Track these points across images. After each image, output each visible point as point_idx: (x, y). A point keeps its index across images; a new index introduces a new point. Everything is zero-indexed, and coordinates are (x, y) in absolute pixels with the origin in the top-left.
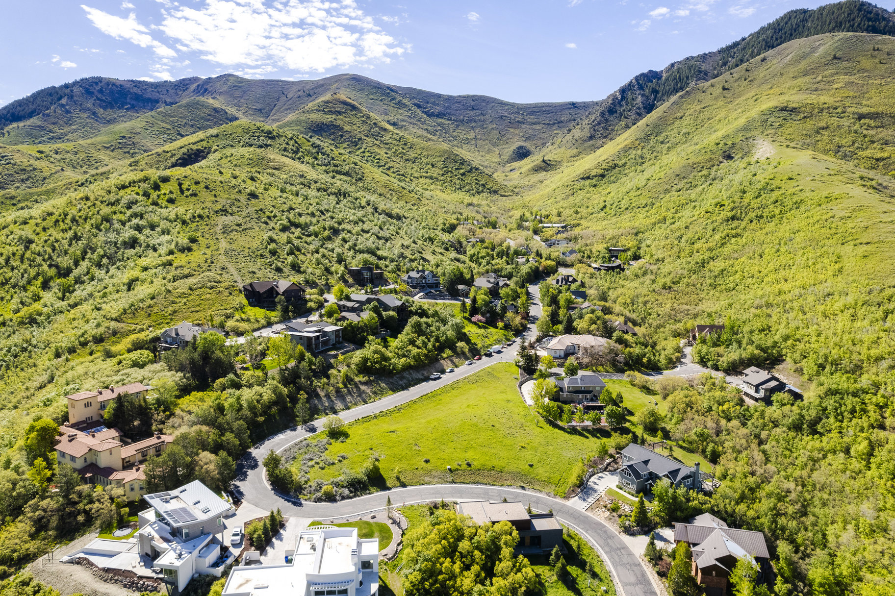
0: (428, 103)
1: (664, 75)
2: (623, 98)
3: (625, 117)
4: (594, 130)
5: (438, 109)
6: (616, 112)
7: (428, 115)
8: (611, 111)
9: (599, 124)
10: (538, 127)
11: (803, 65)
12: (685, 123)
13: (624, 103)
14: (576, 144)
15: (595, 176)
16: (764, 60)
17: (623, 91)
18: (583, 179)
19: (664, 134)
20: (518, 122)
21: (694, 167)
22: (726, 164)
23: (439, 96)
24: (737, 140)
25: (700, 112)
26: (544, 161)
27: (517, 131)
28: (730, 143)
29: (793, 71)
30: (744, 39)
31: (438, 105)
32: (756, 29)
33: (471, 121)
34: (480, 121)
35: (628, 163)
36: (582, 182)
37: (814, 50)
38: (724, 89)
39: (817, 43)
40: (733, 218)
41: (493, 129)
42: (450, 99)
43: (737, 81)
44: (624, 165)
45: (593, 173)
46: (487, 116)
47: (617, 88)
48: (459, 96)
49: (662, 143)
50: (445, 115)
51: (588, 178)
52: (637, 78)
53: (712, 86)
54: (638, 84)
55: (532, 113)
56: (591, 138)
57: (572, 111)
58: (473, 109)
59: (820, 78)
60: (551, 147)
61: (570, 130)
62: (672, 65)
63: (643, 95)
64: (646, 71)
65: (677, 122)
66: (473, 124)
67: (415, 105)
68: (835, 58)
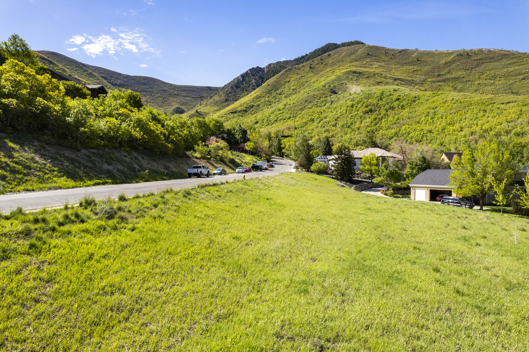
0: (112, 77)
1: (266, 70)
2: (243, 80)
3: (246, 91)
4: (228, 96)
5: (119, 82)
6: (240, 87)
7: (112, 85)
8: (237, 87)
9: (231, 93)
10: (188, 99)
11: (353, 57)
12: (292, 84)
13: (244, 83)
14: (217, 104)
15: (241, 111)
16: (329, 55)
17: (243, 76)
18: (232, 113)
19: (280, 90)
20: (175, 94)
21: (314, 97)
22: (334, 96)
23: (120, 74)
24: (336, 85)
25: (300, 79)
26: (197, 112)
27: (175, 100)
28: (332, 85)
29: (348, 59)
30: (307, 55)
31: (119, 79)
32: (313, 50)
33: (143, 91)
34: (149, 91)
35: (261, 104)
36: (232, 115)
37: (356, 51)
38: (311, 68)
39: (357, 48)
40: (371, 111)
41: (158, 97)
42: (127, 77)
43: (317, 64)
44: (259, 105)
45: (239, 109)
46: (154, 89)
47: (239, 75)
48: (135, 76)
49: (280, 94)
50: (124, 86)
51: (235, 112)
52: (250, 70)
53: (303, 66)
54: (252, 73)
55: (184, 91)
56: (226, 100)
57: (209, 91)
58: (144, 84)
59: (365, 62)
60: (200, 106)
61: (212, 97)
62: (270, 65)
63: (255, 79)
64: (255, 67)
65: (287, 84)
66: (145, 93)
67: (102, 77)
68: (368, 54)
